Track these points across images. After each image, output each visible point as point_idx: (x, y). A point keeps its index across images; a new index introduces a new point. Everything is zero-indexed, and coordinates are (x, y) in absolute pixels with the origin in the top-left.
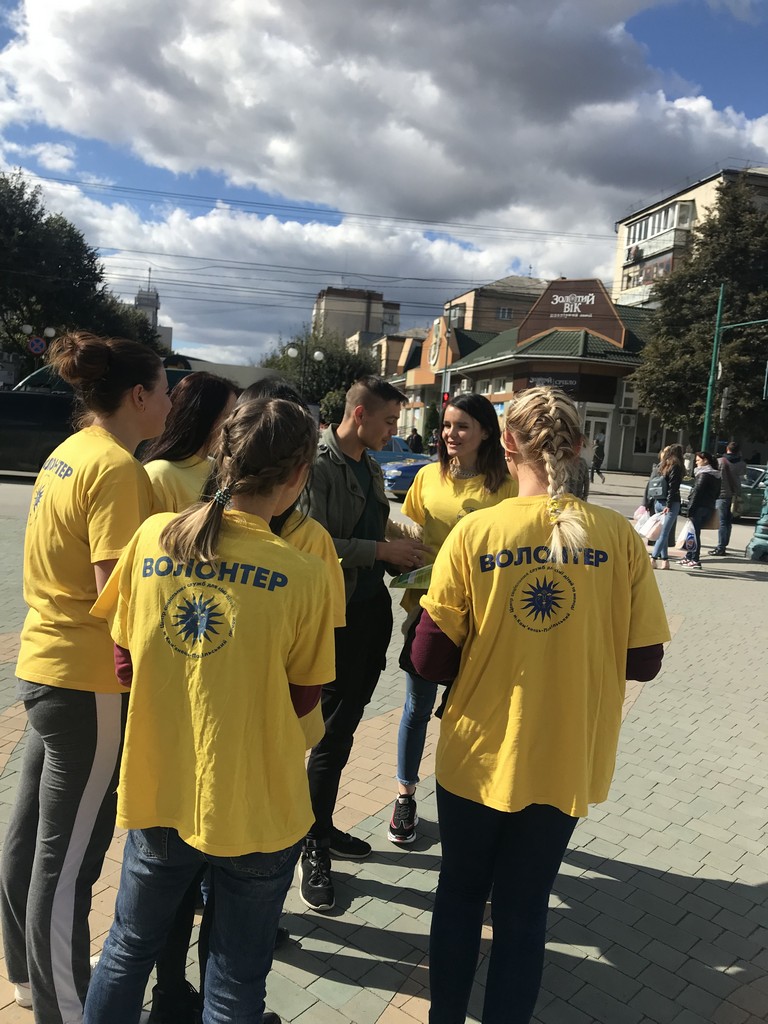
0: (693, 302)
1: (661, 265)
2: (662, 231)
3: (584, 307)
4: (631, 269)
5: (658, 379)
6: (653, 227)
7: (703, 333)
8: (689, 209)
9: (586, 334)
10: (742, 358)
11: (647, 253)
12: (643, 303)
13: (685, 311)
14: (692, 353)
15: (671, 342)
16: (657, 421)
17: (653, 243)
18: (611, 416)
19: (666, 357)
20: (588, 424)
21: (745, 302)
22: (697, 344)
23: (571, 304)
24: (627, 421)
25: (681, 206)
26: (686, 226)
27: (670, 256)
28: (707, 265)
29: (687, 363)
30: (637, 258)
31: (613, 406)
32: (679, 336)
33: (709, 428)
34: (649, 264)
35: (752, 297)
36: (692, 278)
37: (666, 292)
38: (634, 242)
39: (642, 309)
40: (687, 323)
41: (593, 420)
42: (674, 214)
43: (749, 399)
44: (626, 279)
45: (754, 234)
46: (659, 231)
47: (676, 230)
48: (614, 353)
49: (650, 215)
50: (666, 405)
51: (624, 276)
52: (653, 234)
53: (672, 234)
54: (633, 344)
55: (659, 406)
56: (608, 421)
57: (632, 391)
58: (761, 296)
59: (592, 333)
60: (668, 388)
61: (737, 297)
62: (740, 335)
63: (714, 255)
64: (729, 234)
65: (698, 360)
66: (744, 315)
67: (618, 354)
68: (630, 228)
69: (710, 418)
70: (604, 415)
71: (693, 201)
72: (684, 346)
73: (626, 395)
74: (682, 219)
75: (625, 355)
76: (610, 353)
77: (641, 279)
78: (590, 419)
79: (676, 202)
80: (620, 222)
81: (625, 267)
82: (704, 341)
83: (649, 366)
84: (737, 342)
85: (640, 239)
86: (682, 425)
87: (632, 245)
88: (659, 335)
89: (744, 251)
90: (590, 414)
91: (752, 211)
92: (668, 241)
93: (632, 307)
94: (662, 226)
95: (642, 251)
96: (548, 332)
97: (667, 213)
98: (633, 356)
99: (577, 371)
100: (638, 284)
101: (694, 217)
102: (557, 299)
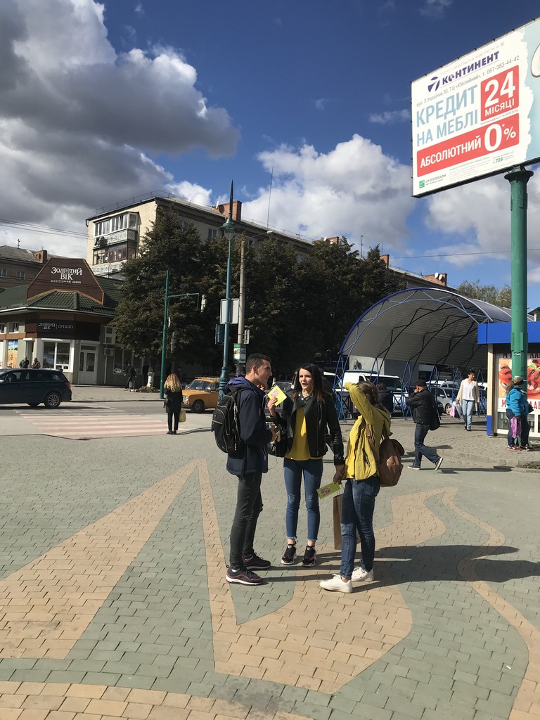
0: (149, 279)
2: (119, 230)
3: (75, 277)
4: (99, 252)
5: (130, 326)
6: (113, 227)
7: (156, 298)
8: (135, 218)
9: (78, 295)
10: (181, 315)
11: (109, 242)
12: (109, 274)
13: (144, 284)
14: (150, 310)
15: (136, 303)
16: (128, 353)
17: (114, 236)
18: (97, 349)
19: (135, 312)
20: (82, 354)
21: (179, 281)
22: (152, 305)
23: (66, 274)
24: (108, 352)
25: (131, 215)
26: (134, 228)
27: (125, 246)
28: (155, 257)
29: (148, 316)
30: (102, 244)
31: (99, 343)
32: (140, 299)
33: (165, 356)
34: (111, 249)
35: (183, 278)
36: (147, 264)
37: (129, 270)
38: (100, 234)
39: (108, 279)
40: (146, 292)
41: (86, 352)
42: (127, 218)
43: (186, 339)
44: (96, 258)
45: (181, 242)
46: (117, 229)
47: (128, 230)
48: (98, 308)
49: (110, 218)
50: (136, 342)
51: (94, 256)
52: (113, 230)
53: (126, 232)
54: (110, 303)
55: (131, 343)
56: (96, 352)
57: (111, 333)
58: (189, 278)
59: (79, 292)
60: (137, 332)
61: (175, 278)
62: (177, 300)
63: (160, 252)
64: (167, 240)
65: (154, 314)
66: (179, 288)
67: (101, 309)
68: (97, 225)
69: (165, 350)
70: (93, 348)
71: (138, 213)
72: (145, 306)
73: (107, 335)
74: (132, 223)
75: (105, 309)
76: (96, 308)
77: (107, 259)
78: (84, 351)
79: (127, 212)
80: (90, 220)
81: (94, 250)
82: (157, 303)
83: (123, 318)
84: (177, 305)
85: (104, 233)
86: (147, 354)
87: (98, 236)
88: (128, 298)
89: (176, 250)
90: (83, 348)
91: (179, 228)
92: (123, 236)
93: (99, 277)
94: (119, 226)
96: (50, 292)
97: (122, 218)
98: (111, 310)
99: (73, 319)
100: (105, 262)
101: (139, 223)
102: (56, 270)
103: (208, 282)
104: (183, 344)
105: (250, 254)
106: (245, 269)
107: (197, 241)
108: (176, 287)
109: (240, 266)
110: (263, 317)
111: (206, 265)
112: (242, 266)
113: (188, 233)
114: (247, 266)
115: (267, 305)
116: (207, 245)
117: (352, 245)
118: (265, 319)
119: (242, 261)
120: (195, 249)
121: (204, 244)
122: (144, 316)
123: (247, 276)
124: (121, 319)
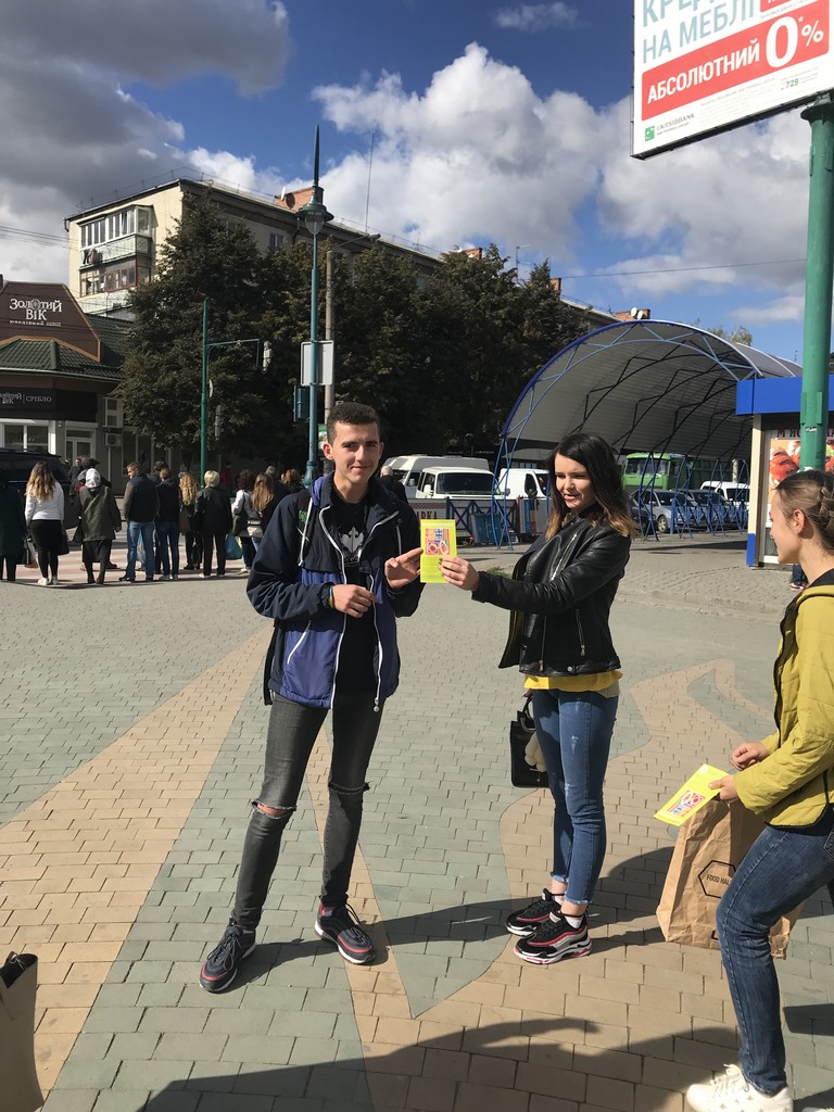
0: (173, 316)
1: (124, 272)
2: (121, 236)
3: (49, 313)
4: (90, 274)
5: (145, 396)
6: (111, 230)
7: (188, 349)
8: (148, 217)
9: (57, 345)
10: (230, 377)
11: (106, 258)
12: (108, 312)
13: (167, 326)
14: (178, 369)
15: (155, 357)
16: (145, 442)
17: (112, 247)
18: (94, 436)
19: (153, 372)
20: (70, 444)
21: (225, 320)
22: (182, 360)
23: (35, 311)
24: (112, 441)
25: (140, 211)
26: (147, 233)
27: (132, 263)
28: (183, 279)
29: (174, 380)
30: (95, 262)
31: (96, 425)
32: (162, 351)
33: (205, 447)
34: (109, 270)
35: (231, 315)
36: (169, 291)
37: (141, 303)
38: (90, 243)
39: (106, 318)
40: (170, 338)
41: (75, 440)
42: (133, 216)
43: (239, 416)
44: (84, 284)
45: (226, 252)
46: (117, 235)
47: (136, 236)
48: (92, 367)
49: (105, 216)
50: (157, 423)
51: (81, 281)
52: (111, 237)
53: (134, 239)
54: (111, 359)
55: (149, 425)
56: (92, 441)
57: (115, 408)
58: (240, 314)
59: (63, 344)
60: (157, 406)
61: (217, 314)
62: (222, 352)
63: (190, 271)
64: (202, 250)
65: (185, 376)
66: (224, 332)
67: (96, 368)
68: (83, 227)
69: (206, 435)
70: (86, 434)
71: (152, 207)
72: (168, 362)
73: (108, 412)
74: (141, 225)
75: (104, 369)
76: (87, 367)
77: (103, 285)
78: (70, 439)
79: (133, 207)
80: (71, 220)
81: (82, 271)
82: (189, 358)
83: (133, 383)
84: (222, 360)
85: (96, 242)
86: (175, 444)
87: (87, 247)
88: (140, 349)
89: (218, 267)
90: (70, 433)
91: (221, 229)
92: (128, 247)
93: (92, 316)
94: (121, 230)
95: (101, 255)
96: (9, 341)
97: (125, 216)
98: (112, 370)
99: (51, 386)
100: (100, 291)
101: (154, 224)
102: (17, 304)
103: (272, 322)
104: (234, 425)
105: (341, 274)
106: (333, 299)
107: (253, 251)
108: (219, 328)
109: (324, 294)
110: (363, 378)
111: (268, 293)
112: (328, 294)
113: (237, 237)
114: (337, 293)
115: (371, 359)
116: (268, 258)
117: (505, 260)
118: (368, 383)
119: (328, 285)
120: (249, 264)
121: (264, 256)
122: (168, 380)
123: (337, 310)
124: (130, 384)
